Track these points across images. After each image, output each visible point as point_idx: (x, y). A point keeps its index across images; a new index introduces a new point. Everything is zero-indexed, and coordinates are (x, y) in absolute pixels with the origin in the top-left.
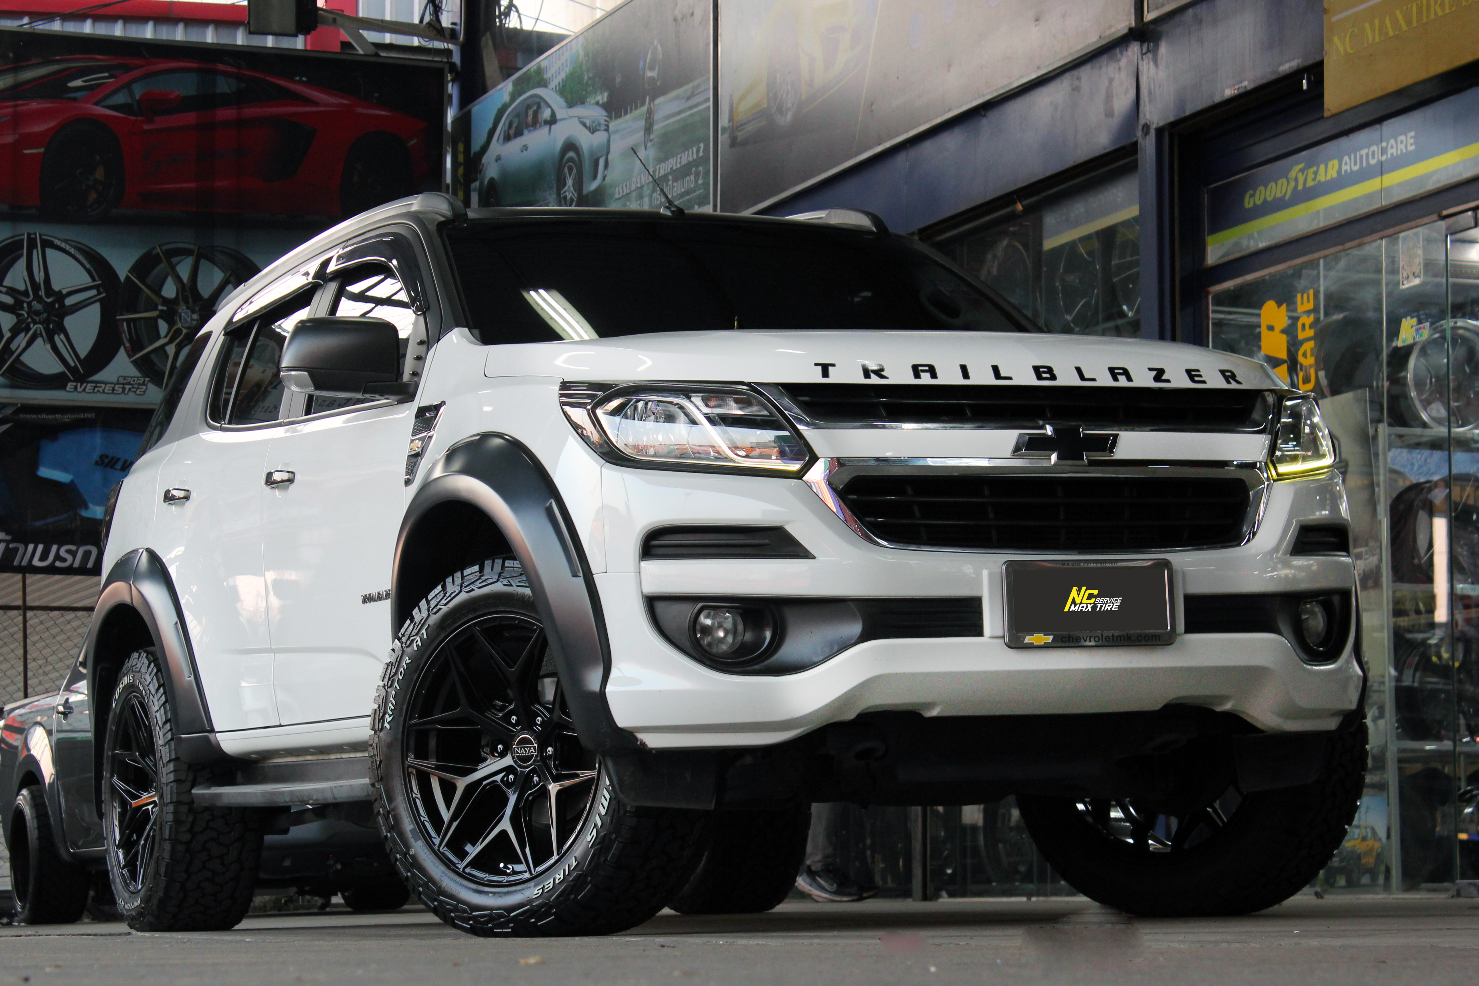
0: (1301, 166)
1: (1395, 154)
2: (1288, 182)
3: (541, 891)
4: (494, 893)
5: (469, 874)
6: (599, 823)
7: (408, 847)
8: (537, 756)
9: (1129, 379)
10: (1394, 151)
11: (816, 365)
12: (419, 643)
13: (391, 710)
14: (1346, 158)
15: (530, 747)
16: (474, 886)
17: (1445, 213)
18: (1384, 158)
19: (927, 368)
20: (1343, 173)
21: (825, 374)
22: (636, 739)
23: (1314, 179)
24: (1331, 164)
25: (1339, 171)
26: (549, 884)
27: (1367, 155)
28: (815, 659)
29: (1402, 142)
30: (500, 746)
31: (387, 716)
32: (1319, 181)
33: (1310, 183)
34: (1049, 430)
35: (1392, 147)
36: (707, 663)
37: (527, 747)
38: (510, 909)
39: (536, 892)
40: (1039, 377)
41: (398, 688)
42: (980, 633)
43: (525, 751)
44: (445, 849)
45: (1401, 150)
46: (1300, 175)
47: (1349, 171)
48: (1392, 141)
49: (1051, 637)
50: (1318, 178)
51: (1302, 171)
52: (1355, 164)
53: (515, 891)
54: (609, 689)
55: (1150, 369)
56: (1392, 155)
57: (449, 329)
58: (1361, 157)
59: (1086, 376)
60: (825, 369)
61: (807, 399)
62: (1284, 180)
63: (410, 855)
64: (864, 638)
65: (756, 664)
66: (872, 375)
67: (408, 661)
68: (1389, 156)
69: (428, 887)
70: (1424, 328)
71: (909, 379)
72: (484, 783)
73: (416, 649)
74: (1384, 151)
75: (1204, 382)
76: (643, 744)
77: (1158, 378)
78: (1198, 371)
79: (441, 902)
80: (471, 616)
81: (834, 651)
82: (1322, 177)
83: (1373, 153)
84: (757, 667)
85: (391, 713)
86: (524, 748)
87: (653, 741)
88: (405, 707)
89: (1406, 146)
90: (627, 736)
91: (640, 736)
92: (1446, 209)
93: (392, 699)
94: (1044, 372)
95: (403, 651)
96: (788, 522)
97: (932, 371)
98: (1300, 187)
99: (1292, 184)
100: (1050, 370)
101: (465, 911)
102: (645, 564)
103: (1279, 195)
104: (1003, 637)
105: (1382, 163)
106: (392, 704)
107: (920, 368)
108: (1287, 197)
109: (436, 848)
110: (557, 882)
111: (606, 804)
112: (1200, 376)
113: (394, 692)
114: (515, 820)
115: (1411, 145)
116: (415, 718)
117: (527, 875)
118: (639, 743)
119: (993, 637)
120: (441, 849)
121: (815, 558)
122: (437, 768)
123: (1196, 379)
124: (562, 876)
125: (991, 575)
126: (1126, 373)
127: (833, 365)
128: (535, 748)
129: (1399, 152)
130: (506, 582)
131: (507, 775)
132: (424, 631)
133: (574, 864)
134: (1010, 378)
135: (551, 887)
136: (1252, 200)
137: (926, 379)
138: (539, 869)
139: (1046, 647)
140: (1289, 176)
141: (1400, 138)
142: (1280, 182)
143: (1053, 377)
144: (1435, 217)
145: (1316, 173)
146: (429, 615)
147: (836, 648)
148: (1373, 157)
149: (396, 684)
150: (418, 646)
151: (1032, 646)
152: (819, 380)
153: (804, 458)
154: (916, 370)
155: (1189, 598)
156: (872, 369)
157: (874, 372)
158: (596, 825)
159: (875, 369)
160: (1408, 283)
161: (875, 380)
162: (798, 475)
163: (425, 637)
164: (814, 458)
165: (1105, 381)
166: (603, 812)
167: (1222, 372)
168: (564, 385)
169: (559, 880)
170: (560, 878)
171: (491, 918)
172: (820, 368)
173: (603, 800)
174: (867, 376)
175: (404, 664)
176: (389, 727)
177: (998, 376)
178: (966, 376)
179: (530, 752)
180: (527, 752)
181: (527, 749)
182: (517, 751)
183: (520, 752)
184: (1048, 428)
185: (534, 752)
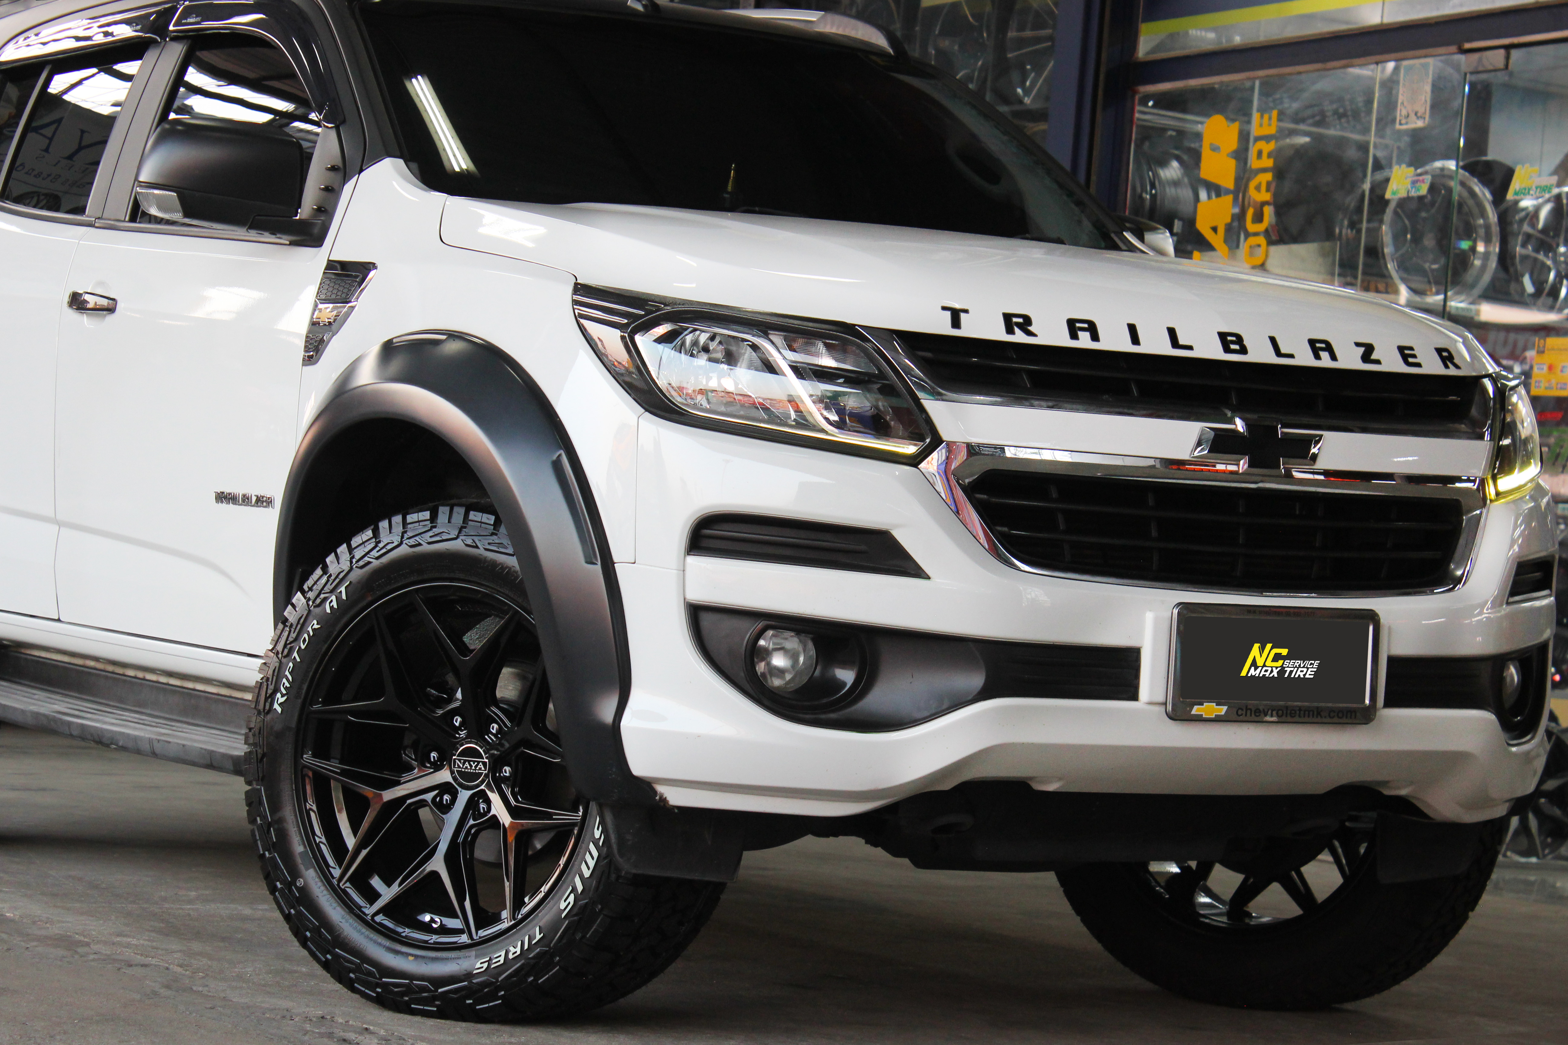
3: (485, 965)
4: (416, 957)
5: (380, 924)
6: (580, 888)
7: (295, 874)
8: (487, 776)
9: (1334, 358)
11: (944, 308)
12: (335, 604)
13: (286, 688)
15: (479, 762)
16: (387, 943)
17: (1467, 46)
19: (1086, 326)
21: (956, 323)
22: (655, 792)
26: (499, 958)
28: (918, 715)
30: (434, 755)
31: (279, 695)
34: (1239, 425)
36: (766, 702)
37: (474, 762)
38: (438, 981)
39: (478, 965)
40: (1227, 350)
41: (298, 660)
42: (1133, 696)
43: (471, 766)
44: (348, 884)
49: (1225, 708)
53: (447, 959)
54: (626, 723)
55: (1358, 344)
57: (376, 159)
59: (1283, 351)
60: (956, 316)
61: (928, 355)
63: (297, 887)
64: (985, 694)
65: (833, 711)
66: (1016, 329)
67: (316, 626)
69: (320, 934)
70: (1423, 181)
71: (1062, 339)
72: (409, 801)
73: (328, 611)
75: (1418, 365)
76: (664, 800)
77: (1366, 357)
78: (1411, 349)
79: (336, 956)
80: (412, 579)
81: (944, 707)
84: (833, 716)
85: (284, 692)
86: (469, 761)
87: (676, 797)
88: (305, 687)
90: (645, 786)
91: (660, 789)
93: (287, 673)
94: (1233, 342)
95: (310, 611)
96: (897, 526)
97: (1093, 330)
100: (1239, 339)
101: (370, 974)
102: (695, 561)
104: (1165, 704)
106: (288, 680)
107: (1078, 325)
109: (335, 882)
110: (511, 956)
111: (592, 864)
112: (1414, 356)
113: (291, 665)
114: (451, 859)
116: (319, 703)
117: (464, 938)
118: (657, 798)
119: (1150, 703)
120: (341, 885)
121: (928, 578)
122: (344, 773)
123: (1411, 360)
124: (518, 950)
125: (1156, 620)
126: (1329, 348)
127: (966, 311)
128: (484, 764)
130: (469, 542)
131: (441, 795)
132: (343, 589)
133: (538, 937)
134: (1190, 348)
135: (502, 962)
137: (1084, 341)
138: (483, 933)
139: (1218, 720)
143: (1243, 350)
144: (1453, 48)
146: (351, 569)
149: (295, 654)
150: (332, 608)
151: (1199, 719)
152: (948, 330)
153: (922, 439)
154: (1073, 327)
155: (1393, 661)
156: (1015, 320)
157: (1018, 325)
158: (574, 890)
159: (1020, 320)
160: (1407, 123)
161: (1019, 337)
162: (914, 461)
163: (344, 597)
164: (937, 441)
165: (1304, 358)
166: (587, 873)
167: (1439, 351)
168: (580, 289)
169: (513, 954)
170: (516, 952)
171: (409, 990)
172: (948, 314)
173: (588, 857)
174: (1010, 331)
175: (310, 629)
176: (279, 710)
177: (1175, 343)
178: (1135, 340)
179: (477, 768)
180: (473, 768)
181: (474, 764)
182: (458, 765)
183: (463, 766)
184: (1238, 421)
185: (483, 769)
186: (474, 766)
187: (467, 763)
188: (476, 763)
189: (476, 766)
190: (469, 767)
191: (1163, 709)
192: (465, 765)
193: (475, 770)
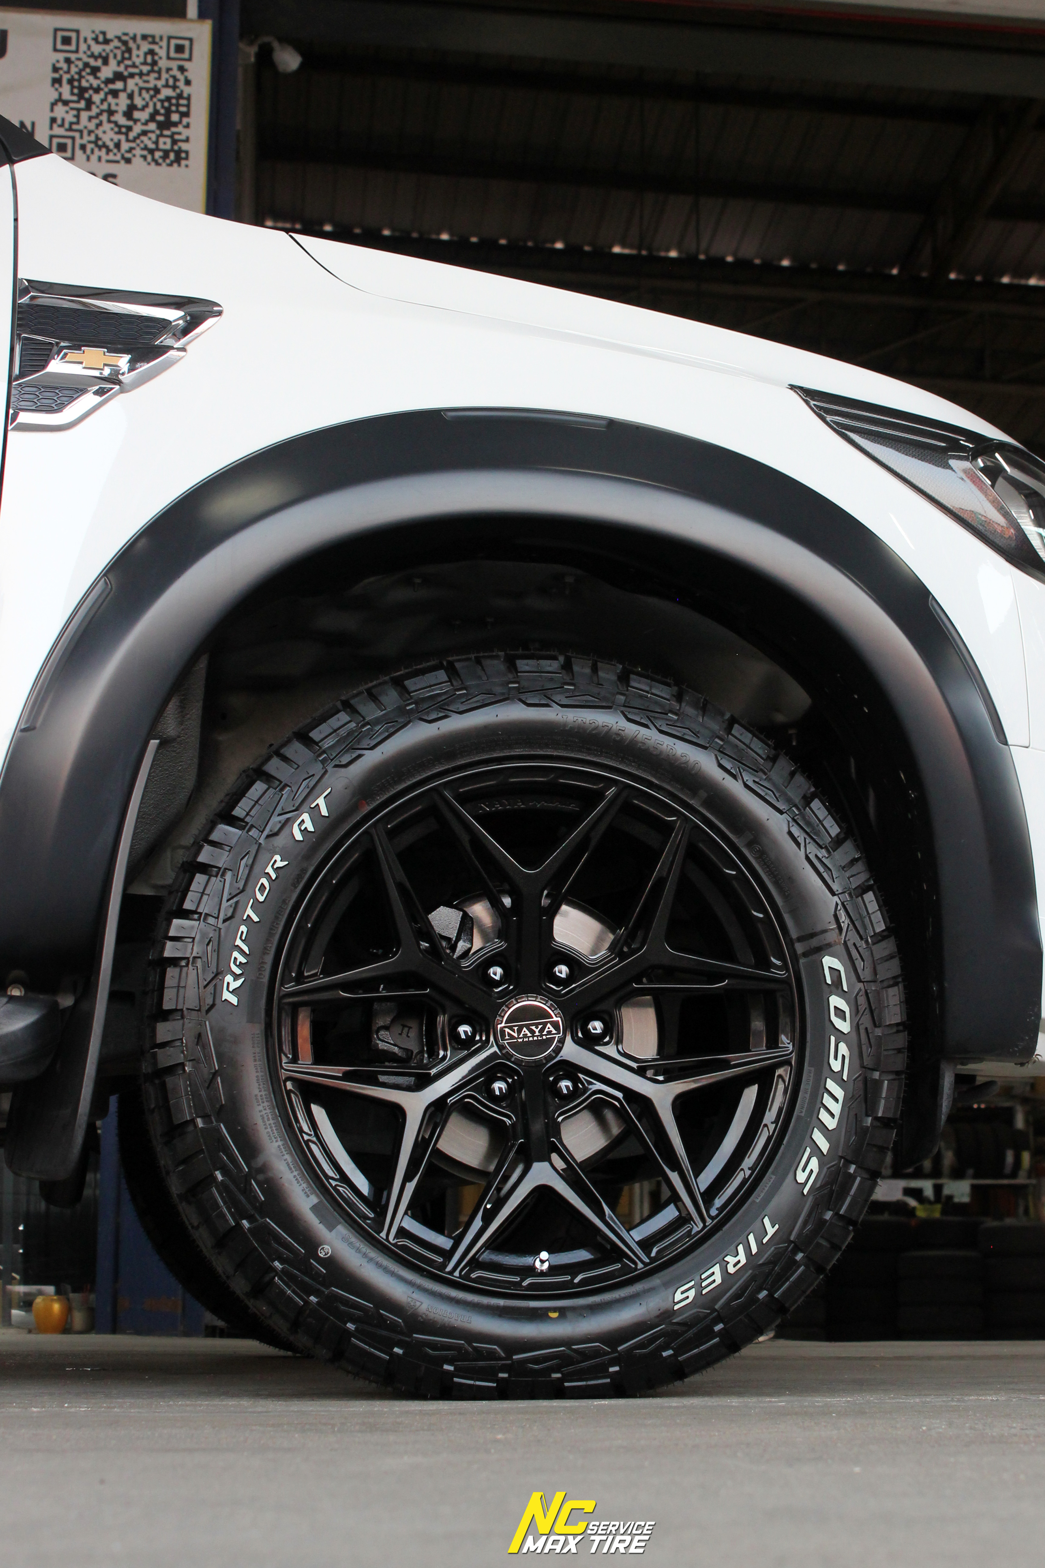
3: (692, 1293)
4: (562, 1311)
5: (479, 1280)
6: (824, 1145)
7: (313, 1243)
8: (564, 1040)
12: (309, 825)
13: (241, 965)
15: (545, 1024)
16: (501, 1303)
26: (713, 1276)
30: (466, 1028)
31: (229, 978)
37: (537, 1025)
38: (614, 1338)
39: (679, 1296)
41: (256, 919)
43: (533, 1032)
63: (319, 1261)
67: (280, 864)
69: (378, 1321)
73: (299, 836)
80: (430, 773)
85: (238, 971)
86: (527, 1026)
88: (270, 958)
93: (238, 942)
101: (487, 1356)
106: (242, 952)
110: (731, 1270)
111: (836, 1108)
113: (243, 928)
124: (742, 1258)
128: (555, 1025)
132: (319, 801)
133: (771, 1231)
135: (719, 1281)
146: (325, 771)
149: (249, 912)
150: (304, 832)
158: (817, 1149)
163: (324, 812)
166: (831, 1124)
169: (735, 1266)
170: (739, 1262)
171: (563, 1361)
173: (827, 1100)
175: (269, 870)
176: (234, 1000)
179: (545, 1033)
180: (537, 1034)
181: (537, 1028)
182: (509, 1034)
183: (519, 1034)
185: (554, 1031)
186: (537, 1031)
187: (525, 1029)
188: (540, 1027)
189: (541, 1031)
190: (529, 1035)
192: (523, 1033)
193: (541, 1036)
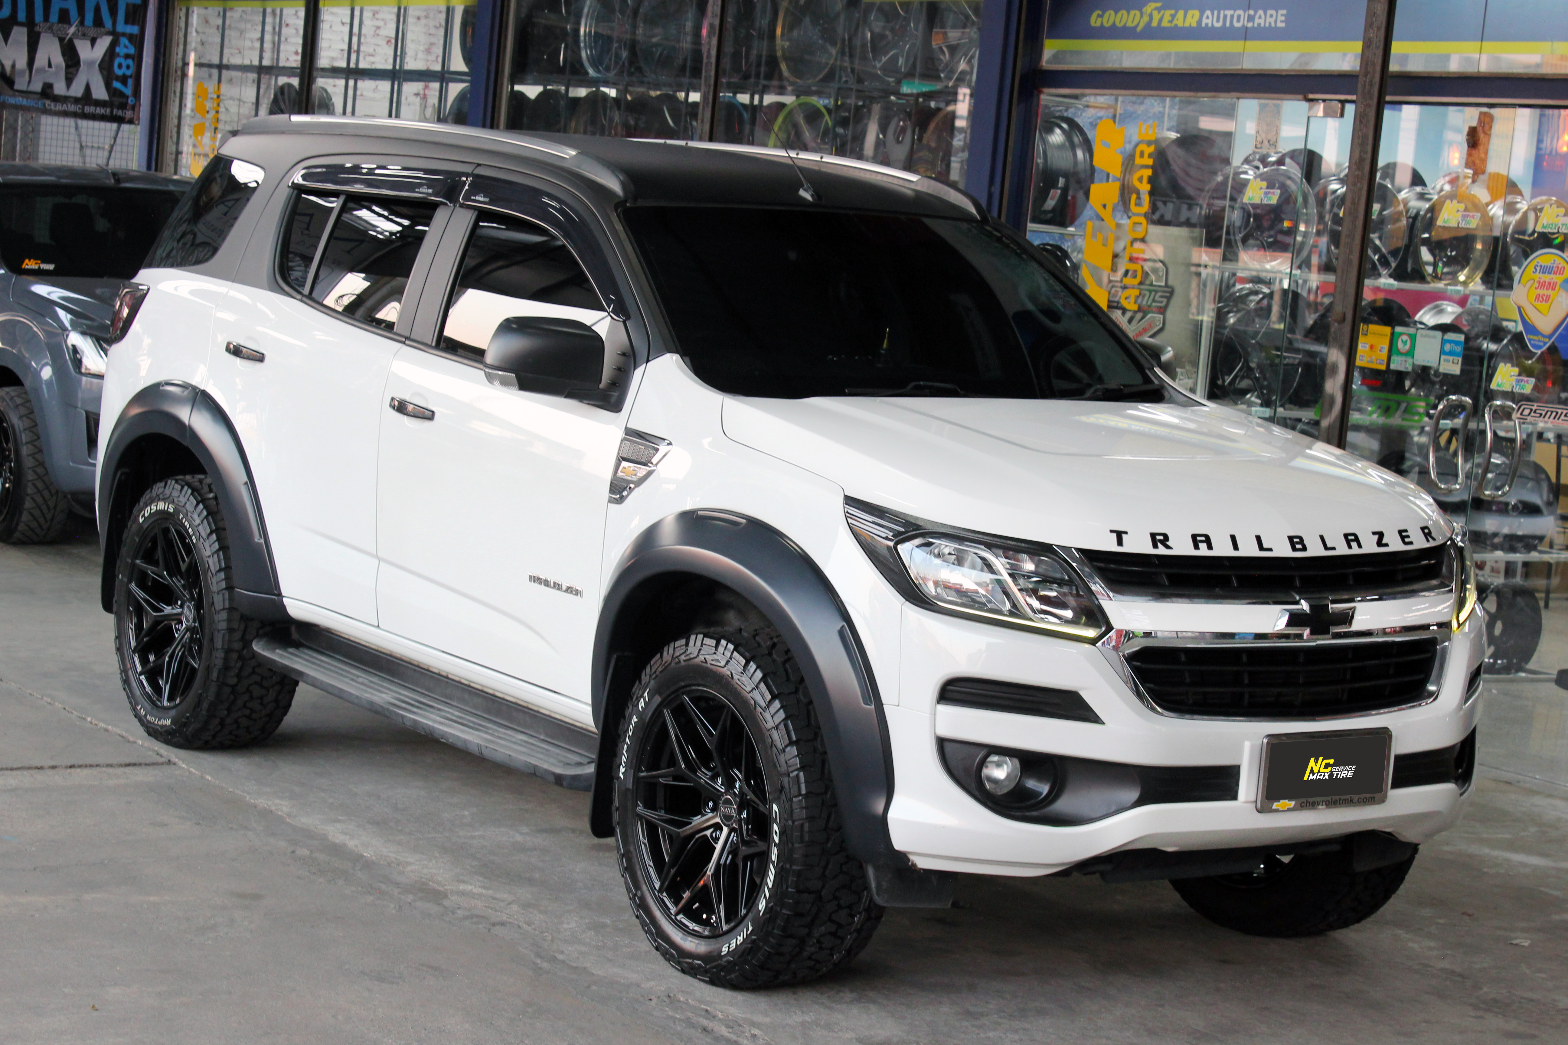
0: (1159, 5)
1: (1262, 25)
2: (1142, 16)
5: (680, 921)
9: (1359, 545)
10: (1262, 22)
11: (1112, 531)
14: (1208, 13)
17: (1311, 96)
18: (1250, 25)
19: (1203, 538)
20: (1203, 25)
21: (1120, 543)
22: (909, 860)
23: (1171, 22)
24: (1190, 13)
25: (1200, 22)
27: (1232, 17)
28: (1094, 816)
29: (1271, 16)
32: (1176, 25)
33: (1165, 24)
34: (1305, 606)
35: (1260, 17)
36: (989, 804)
40: (1294, 549)
42: (1235, 798)
44: (664, 894)
45: (1270, 23)
46: (1155, 13)
47: (1210, 25)
48: (1261, 12)
49: (1294, 802)
50: (1175, 22)
51: (1159, 9)
52: (1218, 21)
54: (890, 815)
55: (1374, 533)
56: (1259, 24)
57: (659, 354)
58: (1225, 17)
59: (1329, 545)
60: (1120, 537)
61: (1105, 566)
62: (1138, 13)
64: (1140, 802)
65: (1036, 810)
66: (1159, 545)
68: (1256, 25)
70: (1274, 193)
71: (1189, 551)
72: (696, 836)
74: (1251, 19)
75: (1411, 543)
76: (914, 865)
77: (1379, 542)
78: (1406, 531)
81: (1112, 810)
82: (1179, 21)
83: (1239, 17)
84: (1035, 813)
85: (624, 764)
87: (922, 863)
89: (1276, 22)
90: (902, 857)
91: (912, 857)
92: (1312, 93)
94: (1297, 543)
96: (1083, 689)
97: (1208, 541)
98: (1155, 24)
99: (1146, 19)
100: (1301, 540)
102: (943, 708)
103: (1129, 24)
104: (1255, 802)
105: (1247, 28)
107: (1198, 538)
108: (1139, 29)
109: (656, 892)
112: (1408, 537)
115: (1282, 22)
116: (644, 771)
118: (909, 863)
119: (1246, 802)
121: (1104, 723)
123: (1406, 540)
125: (1252, 747)
126: (1357, 539)
127: (1126, 533)
129: (1267, 25)
134: (1271, 550)
136: (1099, 20)
137: (1203, 551)
139: (1289, 810)
140: (1144, 10)
141: (1269, 12)
142: (1132, 13)
143: (1304, 549)
144: (1301, 97)
145: (1173, 16)
147: (1113, 808)
148: (1238, 21)
151: (1277, 811)
152: (1114, 548)
153: (1100, 627)
154: (1195, 540)
155: (1398, 758)
156: (1158, 537)
157: (1160, 541)
159: (1161, 538)
160: (1261, 148)
161: (1161, 551)
162: (1093, 642)
164: (1110, 628)
165: (1342, 549)
167: (1423, 529)
168: (850, 501)
172: (1114, 535)
174: (1155, 546)
176: (622, 777)
177: (1261, 548)
178: (1236, 547)
184: (1303, 602)
191: (1254, 805)
